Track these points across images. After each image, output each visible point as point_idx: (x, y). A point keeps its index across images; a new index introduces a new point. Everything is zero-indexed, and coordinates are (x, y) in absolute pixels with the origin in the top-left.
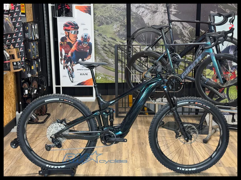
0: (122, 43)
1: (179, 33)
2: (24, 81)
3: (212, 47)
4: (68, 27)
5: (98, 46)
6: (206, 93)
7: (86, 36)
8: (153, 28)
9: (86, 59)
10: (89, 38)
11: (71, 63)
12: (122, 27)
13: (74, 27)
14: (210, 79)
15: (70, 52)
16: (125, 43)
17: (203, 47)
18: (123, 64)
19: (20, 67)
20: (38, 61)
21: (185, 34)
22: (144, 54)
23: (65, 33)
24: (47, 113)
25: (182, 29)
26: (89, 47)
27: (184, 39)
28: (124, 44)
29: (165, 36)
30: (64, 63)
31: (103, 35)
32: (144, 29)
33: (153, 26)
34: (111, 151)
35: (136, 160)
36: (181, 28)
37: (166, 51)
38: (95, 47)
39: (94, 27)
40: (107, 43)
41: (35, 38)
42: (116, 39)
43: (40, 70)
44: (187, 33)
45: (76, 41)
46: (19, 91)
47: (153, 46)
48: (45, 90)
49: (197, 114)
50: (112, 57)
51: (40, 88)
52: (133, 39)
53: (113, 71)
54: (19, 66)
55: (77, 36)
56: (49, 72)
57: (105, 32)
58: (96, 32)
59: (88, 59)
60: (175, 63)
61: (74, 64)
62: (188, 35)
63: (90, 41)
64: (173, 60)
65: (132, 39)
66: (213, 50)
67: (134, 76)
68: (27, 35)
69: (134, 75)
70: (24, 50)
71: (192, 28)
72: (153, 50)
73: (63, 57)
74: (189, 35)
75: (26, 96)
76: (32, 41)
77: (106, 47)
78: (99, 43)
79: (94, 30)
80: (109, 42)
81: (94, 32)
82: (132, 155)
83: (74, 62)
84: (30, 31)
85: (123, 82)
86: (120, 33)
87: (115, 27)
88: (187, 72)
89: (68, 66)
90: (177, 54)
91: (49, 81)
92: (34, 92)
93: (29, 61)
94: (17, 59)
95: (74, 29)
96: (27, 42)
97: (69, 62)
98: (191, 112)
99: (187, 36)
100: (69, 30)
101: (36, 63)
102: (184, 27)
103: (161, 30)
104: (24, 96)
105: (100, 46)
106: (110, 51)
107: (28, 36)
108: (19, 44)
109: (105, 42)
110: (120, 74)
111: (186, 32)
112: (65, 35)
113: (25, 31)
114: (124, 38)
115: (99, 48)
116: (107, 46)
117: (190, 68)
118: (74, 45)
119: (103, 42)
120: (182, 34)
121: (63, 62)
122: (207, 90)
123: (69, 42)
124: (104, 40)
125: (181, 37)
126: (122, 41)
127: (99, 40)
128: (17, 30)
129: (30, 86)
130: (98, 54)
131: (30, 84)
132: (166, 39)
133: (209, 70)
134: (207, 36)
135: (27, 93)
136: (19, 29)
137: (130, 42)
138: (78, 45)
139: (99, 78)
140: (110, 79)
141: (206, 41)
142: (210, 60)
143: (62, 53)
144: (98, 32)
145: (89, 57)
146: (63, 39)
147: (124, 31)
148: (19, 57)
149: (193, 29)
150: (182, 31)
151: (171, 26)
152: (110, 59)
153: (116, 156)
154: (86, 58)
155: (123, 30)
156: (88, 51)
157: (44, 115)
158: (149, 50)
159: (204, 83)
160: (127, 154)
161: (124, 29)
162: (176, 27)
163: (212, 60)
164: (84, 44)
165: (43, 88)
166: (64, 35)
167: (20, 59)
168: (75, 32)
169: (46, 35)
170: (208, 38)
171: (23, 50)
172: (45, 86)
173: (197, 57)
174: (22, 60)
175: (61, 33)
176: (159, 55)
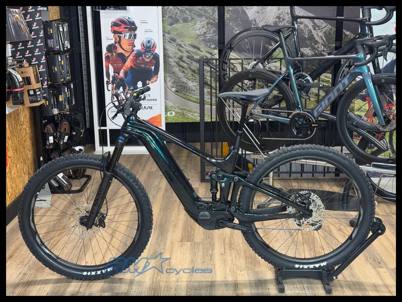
0: (211, 54)
1: (306, 36)
2: (46, 121)
3: (366, 64)
4: (120, 26)
5: (170, 60)
6: (354, 140)
7: (149, 42)
8: (265, 30)
9: (150, 83)
10: (154, 46)
11: (124, 89)
12: (209, 26)
13: (129, 27)
14: (361, 117)
15: (122, 71)
16: (215, 54)
17: (350, 62)
18: (214, 91)
19: (40, 98)
20: (70, 87)
21: (317, 38)
22: (250, 76)
23: (113, 38)
24: (85, 174)
25: (312, 30)
26: (154, 61)
27: (316, 46)
28: (213, 56)
29: (286, 44)
30: (113, 90)
31: (179, 41)
32: (249, 32)
33: (265, 28)
34: (196, 241)
35: (237, 256)
36: (311, 27)
37: (288, 69)
38: (165, 62)
39: (164, 27)
40: (186, 54)
41: (64, 48)
42: (200, 47)
43: (74, 103)
44: (321, 37)
45: (133, 51)
46: (39, 138)
47: (265, 61)
48: (82, 136)
49: (337, 175)
50: (193, 77)
51: (74, 133)
52: (231, 49)
53: (195, 102)
54: (38, 97)
55: (133, 43)
56: (86, 103)
57: (180, 35)
58: (167, 35)
59: (152, 82)
60: (302, 90)
61: (129, 90)
62: (322, 39)
63: (156, 51)
64: (299, 86)
65: (228, 48)
66: (368, 68)
67: (231, 112)
68: (51, 43)
69: (231, 109)
70: (46, 69)
71: (330, 27)
72: (264, 67)
73: (111, 79)
74: (325, 40)
75: (51, 147)
76: (59, 53)
77: (183, 61)
78: (171, 55)
79: (163, 31)
80: (188, 52)
81: (163, 35)
82: (230, 247)
83: (129, 88)
84: (55, 36)
85: (214, 120)
86: (207, 37)
87: (199, 27)
88: (323, 105)
89: (119, 94)
90: (306, 75)
91: (88, 119)
92: (64, 139)
93: (55, 88)
94: (35, 85)
95: (129, 31)
96: (51, 54)
97: (121, 87)
98: (328, 172)
99: (320, 41)
100: (121, 33)
101: (66, 91)
102: (315, 26)
103: (279, 34)
104: (47, 147)
105: (172, 59)
106: (190, 68)
107: (52, 45)
108: (39, 58)
109: (181, 52)
110: (207, 107)
111: (318, 35)
112: (114, 40)
113: (48, 36)
114: (213, 46)
115: (171, 63)
116: (185, 59)
117: (328, 100)
118: (129, 58)
119: (178, 52)
120: (312, 38)
121: (110, 86)
122: (356, 136)
123: (121, 54)
124: (179, 50)
125: (311, 43)
126: (210, 51)
127: (172, 49)
128: (34, 36)
129: (57, 129)
130: (170, 72)
131: (56, 126)
132: (287, 50)
133: (360, 101)
134: (358, 44)
135: (52, 142)
136: (37, 32)
137: (225, 54)
138: (135, 58)
139: (172, 114)
140: (190, 115)
141: (357, 53)
142: (362, 85)
143: (109, 73)
144: (169, 36)
145: (155, 79)
146: (111, 48)
147: (213, 34)
148: (38, 82)
149: (331, 30)
150: (312, 32)
151: (296, 26)
152: (191, 82)
153: (203, 249)
154: (150, 81)
155: (211, 32)
156: (153, 68)
157: (81, 178)
158: (257, 67)
159: (352, 124)
160: (223, 247)
161: (214, 31)
162: (302, 26)
163: (367, 84)
164: (145, 57)
165: (79, 133)
166: (113, 42)
167: (39, 85)
168: (130, 35)
169: (82, 40)
170: (359, 47)
171: (44, 70)
172: (82, 129)
173: (340, 79)
174: (42, 85)
175: (108, 38)
176: (275, 76)
